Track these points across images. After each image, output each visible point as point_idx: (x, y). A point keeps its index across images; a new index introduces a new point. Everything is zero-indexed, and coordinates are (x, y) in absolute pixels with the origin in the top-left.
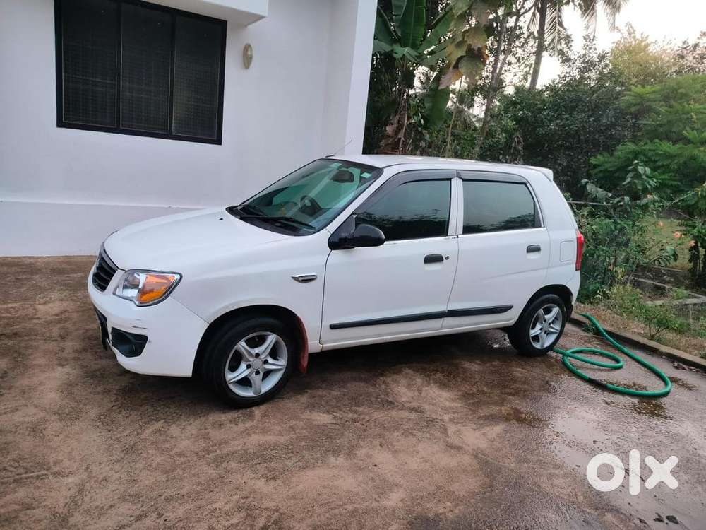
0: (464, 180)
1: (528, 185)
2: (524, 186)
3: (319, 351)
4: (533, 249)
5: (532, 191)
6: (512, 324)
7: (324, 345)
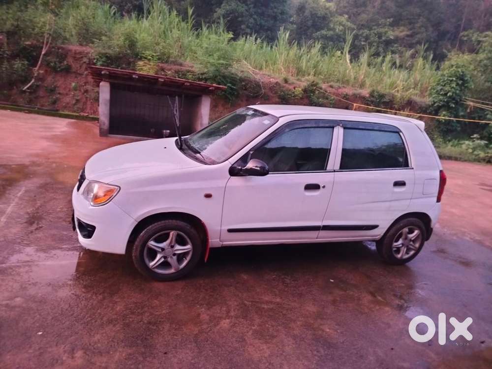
0: (345, 128)
1: (401, 134)
2: (397, 134)
3: (220, 246)
4: (399, 184)
5: (403, 139)
6: (378, 239)
7: (224, 243)
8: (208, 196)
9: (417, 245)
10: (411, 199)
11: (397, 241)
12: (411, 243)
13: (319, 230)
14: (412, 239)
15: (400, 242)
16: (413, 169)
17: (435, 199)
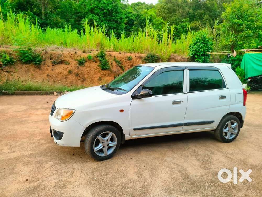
8: (122, 111)
9: (236, 131)
10: (230, 105)
11: (225, 129)
12: (233, 130)
13: (183, 126)
14: (234, 128)
15: (227, 129)
16: (228, 89)
17: (243, 104)
